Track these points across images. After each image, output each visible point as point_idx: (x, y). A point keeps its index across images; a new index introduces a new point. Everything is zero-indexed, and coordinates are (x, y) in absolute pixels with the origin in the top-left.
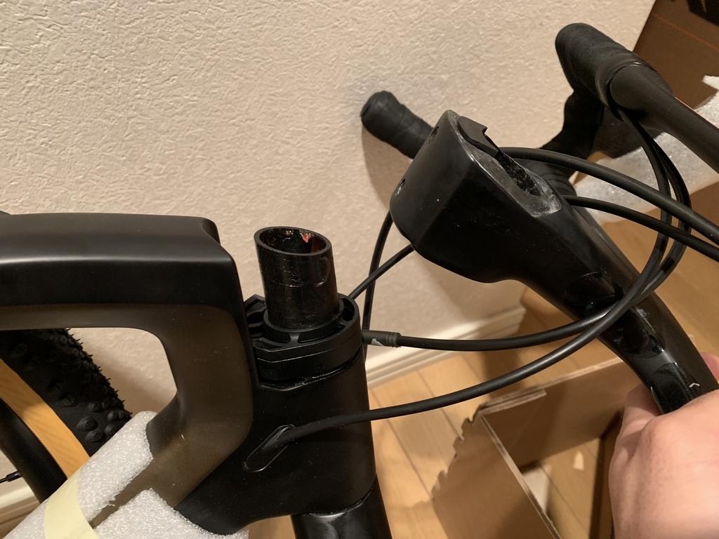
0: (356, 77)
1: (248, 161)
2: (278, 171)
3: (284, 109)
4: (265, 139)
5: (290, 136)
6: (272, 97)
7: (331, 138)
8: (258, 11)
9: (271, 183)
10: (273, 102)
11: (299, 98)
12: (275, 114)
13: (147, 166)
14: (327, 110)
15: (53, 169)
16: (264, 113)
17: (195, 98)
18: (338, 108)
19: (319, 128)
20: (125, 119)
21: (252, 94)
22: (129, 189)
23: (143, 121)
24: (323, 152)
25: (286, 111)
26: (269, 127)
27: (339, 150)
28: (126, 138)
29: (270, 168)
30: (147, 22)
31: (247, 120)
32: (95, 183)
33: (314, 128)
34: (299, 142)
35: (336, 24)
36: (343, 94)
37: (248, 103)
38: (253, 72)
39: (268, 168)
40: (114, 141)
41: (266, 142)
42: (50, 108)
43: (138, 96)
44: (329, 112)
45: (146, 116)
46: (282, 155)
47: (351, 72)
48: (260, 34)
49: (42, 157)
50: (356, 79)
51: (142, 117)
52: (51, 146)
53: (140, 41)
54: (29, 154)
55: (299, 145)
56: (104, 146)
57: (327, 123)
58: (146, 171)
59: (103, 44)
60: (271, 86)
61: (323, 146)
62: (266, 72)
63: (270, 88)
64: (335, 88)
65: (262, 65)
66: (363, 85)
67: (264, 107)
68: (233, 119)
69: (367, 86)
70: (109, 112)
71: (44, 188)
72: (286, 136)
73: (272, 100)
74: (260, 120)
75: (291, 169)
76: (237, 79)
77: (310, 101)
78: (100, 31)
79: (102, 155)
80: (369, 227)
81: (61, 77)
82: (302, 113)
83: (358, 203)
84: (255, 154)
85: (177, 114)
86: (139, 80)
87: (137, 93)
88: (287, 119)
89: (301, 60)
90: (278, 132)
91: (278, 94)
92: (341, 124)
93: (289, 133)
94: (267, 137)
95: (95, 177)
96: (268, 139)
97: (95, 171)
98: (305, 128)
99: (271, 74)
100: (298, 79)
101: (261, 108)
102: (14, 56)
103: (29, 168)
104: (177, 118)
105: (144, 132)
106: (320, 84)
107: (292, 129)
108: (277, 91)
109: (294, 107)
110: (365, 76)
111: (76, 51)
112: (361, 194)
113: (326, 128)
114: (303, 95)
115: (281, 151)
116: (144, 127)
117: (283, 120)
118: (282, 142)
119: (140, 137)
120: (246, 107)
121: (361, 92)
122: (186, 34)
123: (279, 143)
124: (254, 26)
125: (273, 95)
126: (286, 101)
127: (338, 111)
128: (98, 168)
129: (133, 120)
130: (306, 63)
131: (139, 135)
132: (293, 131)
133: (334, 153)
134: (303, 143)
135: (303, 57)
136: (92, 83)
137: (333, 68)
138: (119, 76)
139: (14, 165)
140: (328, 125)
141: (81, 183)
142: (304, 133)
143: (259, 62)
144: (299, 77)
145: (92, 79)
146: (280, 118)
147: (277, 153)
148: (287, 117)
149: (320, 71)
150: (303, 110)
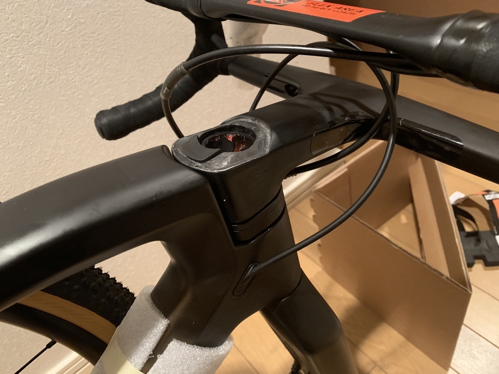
8: (114, 21)
15: (47, 130)
17: (101, 74)
20: (72, 94)
21: (127, 63)
23: (81, 93)
28: (76, 104)
30: (65, 42)
31: (131, 77)
32: (69, 133)
35: (154, 15)
37: (127, 69)
38: (124, 52)
40: (70, 108)
42: (36, 98)
43: (74, 80)
45: (81, 89)
48: (119, 32)
49: (40, 125)
51: (79, 91)
52: (42, 118)
53: (65, 53)
54: (33, 125)
56: (67, 111)
59: (49, 59)
62: (130, 50)
63: (135, 58)
68: (124, 79)
70: (63, 92)
71: (46, 142)
73: (139, 63)
74: (137, 75)
76: (117, 58)
78: (45, 53)
79: (67, 116)
81: (35, 82)
83: (208, 109)
85: (95, 84)
86: (71, 72)
87: (73, 79)
88: (150, 71)
95: (68, 129)
97: (67, 126)
102: (12, 77)
103: (35, 133)
104: (96, 86)
111: (38, 66)
116: (82, 96)
117: (148, 72)
120: (127, 71)
122: (85, 42)
124: (115, 29)
125: (138, 61)
128: (68, 124)
129: (75, 94)
131: (81, 101)
136: (50, 80)
138: (61, 73)
139: (29, 133)
141: (62, 134)
143: (125, 46)
145: (50, 78)
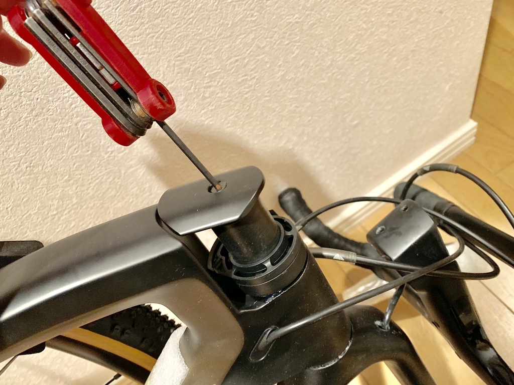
0: (243, 8)
1: (185, 114)
2: (212, 110)
3: (193, 63)
4: (190, 91)
5: (209, 81)
6: (178, 58)
7: (245, 66)
9: (212, 121)
10: (181, 62)
11: (201, 48)
12: (188, 70)
13: (109, 150)
14: (230, 47)
15: (45, 180)
16: (178, 73)
18: (240, 40)
19: (231, 63)
20: (74, 126)
21: (161, 63)
22: (106, 170)
23: (88, 121)
24: (243, 80)
25: (196, 64)
26: (188, 82)
27: (256, 73)
28: (83, 138)
29: (205, 110)
32: (79, 176)
33: (227, 65)
34: (219, 82)
36: (238, 28)
37: (161, 72)
38: (153, 47)
39: (203, 112)
40: (76, 144)
41: (191, 93)
42: (17, 142)
44: (233, 47)
45: (88, 117)
46: (209, 97)
47: (237, 6)
48: (142, 14)
49: (33, 176)
50: (245, 10)
51: (85, 119)
52: (34, 167)
54: (22, 178)
55: (220, 84)
56: (70, 150)
57: (236, 56)
58: (111, 153)
59: (24, 81)
60: (173, 51)
61: (240, 76)
62: (163, 41)
63: (173, 52)
64: (229, 26)
65: (157, 38)
66: (252, 12)
67: (176, 68)
69: (257, 11)
70: (59, 126)
71: (47, 194)
72: (206, 82)
73: (180, 60)
74: (178, 79)
75: (223, 104)
76: (143, 58)
77: (212, 46)
79: (72, 157)
80: (310, 118)
81: (10, 119)
82: (211, 58)
83: (291, 105)
84: (187, 106)
86: (67, 95)
87: (71, 104)
88: (200, 69)
89: (187, 18)
90: (198, 81)
91: (183, 53)
92: (248, 52)
93: (207, 78)
94: (190, 89)
95: (77, 173)
96: (192, 90)
97: (74, 169)
98: (219, 69)
99: (168, 41)
100: (193, 34)
101: (174, 71)
103: (28, 187)
105: (93, 128)
106: (214, 29)
107: (207, 74)
108: (179, 52)
109: (201, 57)
110: (251, 4)
111: (8, 96)
112: (291, 97)
113: (237, 61)
114: (204, 44)
115: (207, 95)
116: (91, 125)
117: (196, 71)
118: (205, 88)
119: (92, 133)
120: (162, 76)
121: (254, 19)
123: (202, 90)
124: (133, 10)
125: (179, 56)
126: (192, 56)
127: (241, 43)
128: (75, 166)
129: (80, 124)
130: (193, 18)
131: (91, 132)
132: (210, 76)
133: (253, 76)
134: (222, 81)
135: (189, 14)
136: (34, 113)
137: (219, 11)
138: (51, 99)
139: (18, 189)
140: (237, 58)
141: (70, 180)
142: (220, 73)
143: (153, 36)
144: (193, 32)
145: (32, 110)
146: (193, 71)
147: (204, 98)
148: (199, 67)
149: (209, 18)
150: (210, 56)
